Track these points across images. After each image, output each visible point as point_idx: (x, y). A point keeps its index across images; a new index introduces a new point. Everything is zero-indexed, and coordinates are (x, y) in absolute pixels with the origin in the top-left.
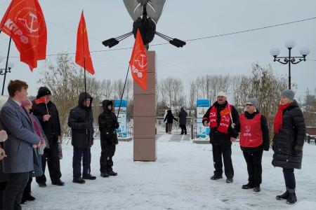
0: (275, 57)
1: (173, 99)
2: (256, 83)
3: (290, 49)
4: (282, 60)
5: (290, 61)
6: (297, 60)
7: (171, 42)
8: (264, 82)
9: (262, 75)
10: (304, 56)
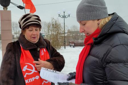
0: (59, 15)
1: (15, 31)
2: (53, 25)
3: (64, 12)
4: (62, 16)
5: (64, 17)
6: (67, 17)
7: (18, 7)
8: (56, 25)
9: (55, 22)
10: (69, 15)
